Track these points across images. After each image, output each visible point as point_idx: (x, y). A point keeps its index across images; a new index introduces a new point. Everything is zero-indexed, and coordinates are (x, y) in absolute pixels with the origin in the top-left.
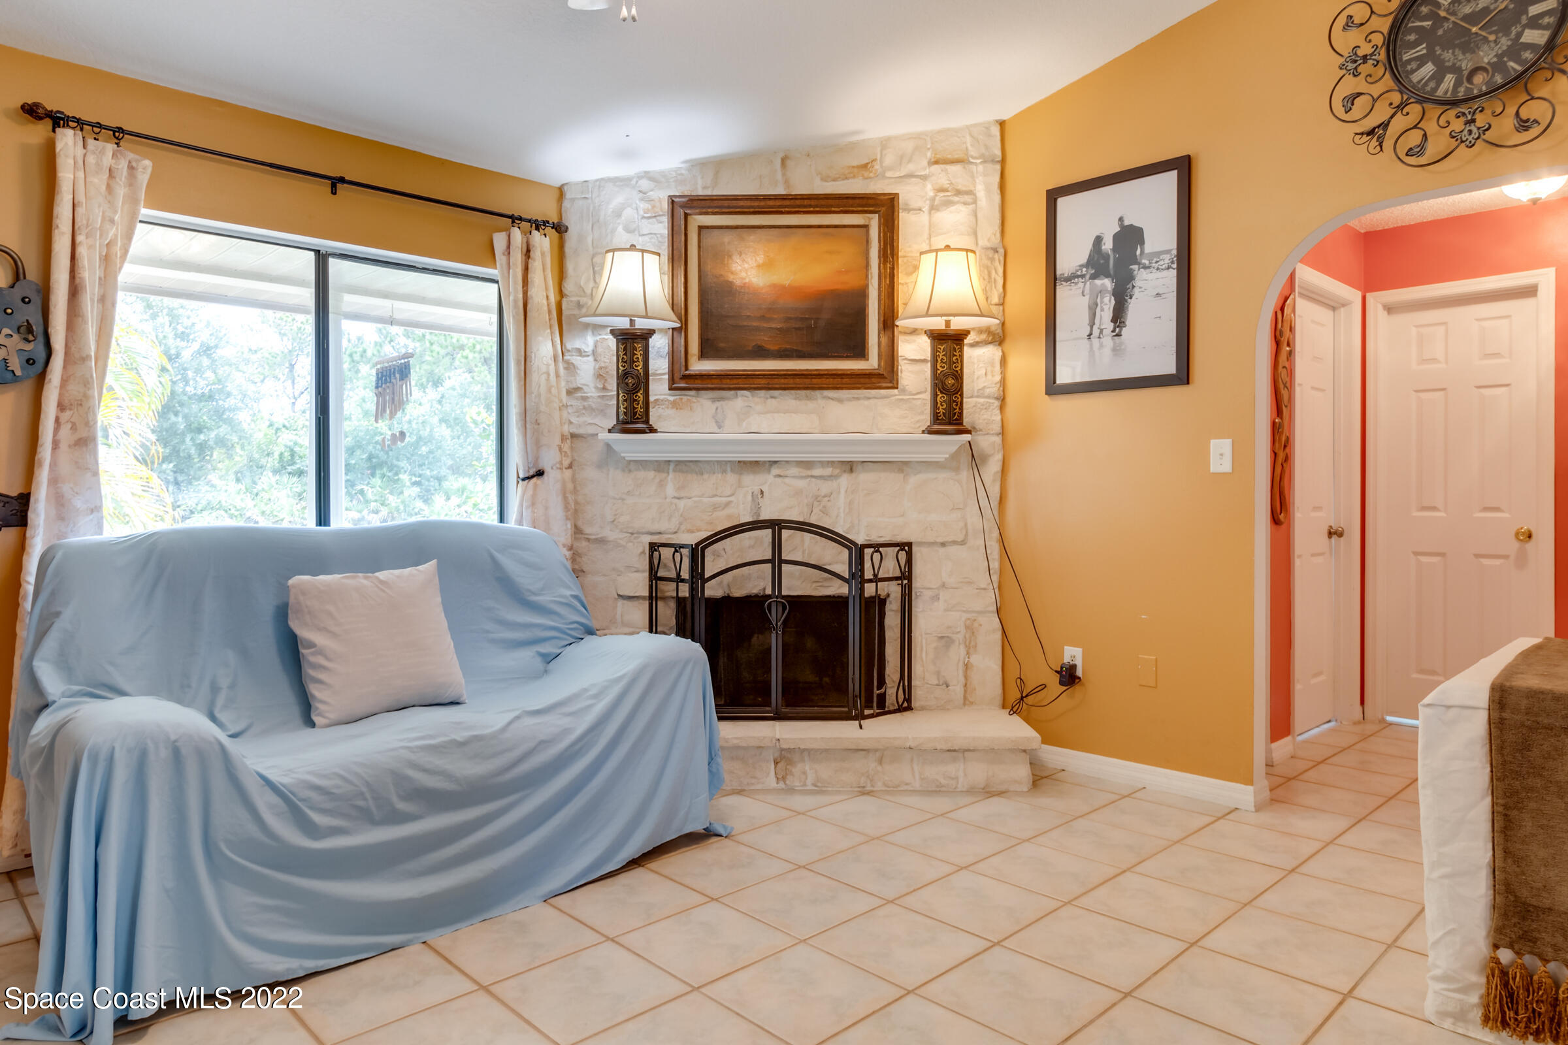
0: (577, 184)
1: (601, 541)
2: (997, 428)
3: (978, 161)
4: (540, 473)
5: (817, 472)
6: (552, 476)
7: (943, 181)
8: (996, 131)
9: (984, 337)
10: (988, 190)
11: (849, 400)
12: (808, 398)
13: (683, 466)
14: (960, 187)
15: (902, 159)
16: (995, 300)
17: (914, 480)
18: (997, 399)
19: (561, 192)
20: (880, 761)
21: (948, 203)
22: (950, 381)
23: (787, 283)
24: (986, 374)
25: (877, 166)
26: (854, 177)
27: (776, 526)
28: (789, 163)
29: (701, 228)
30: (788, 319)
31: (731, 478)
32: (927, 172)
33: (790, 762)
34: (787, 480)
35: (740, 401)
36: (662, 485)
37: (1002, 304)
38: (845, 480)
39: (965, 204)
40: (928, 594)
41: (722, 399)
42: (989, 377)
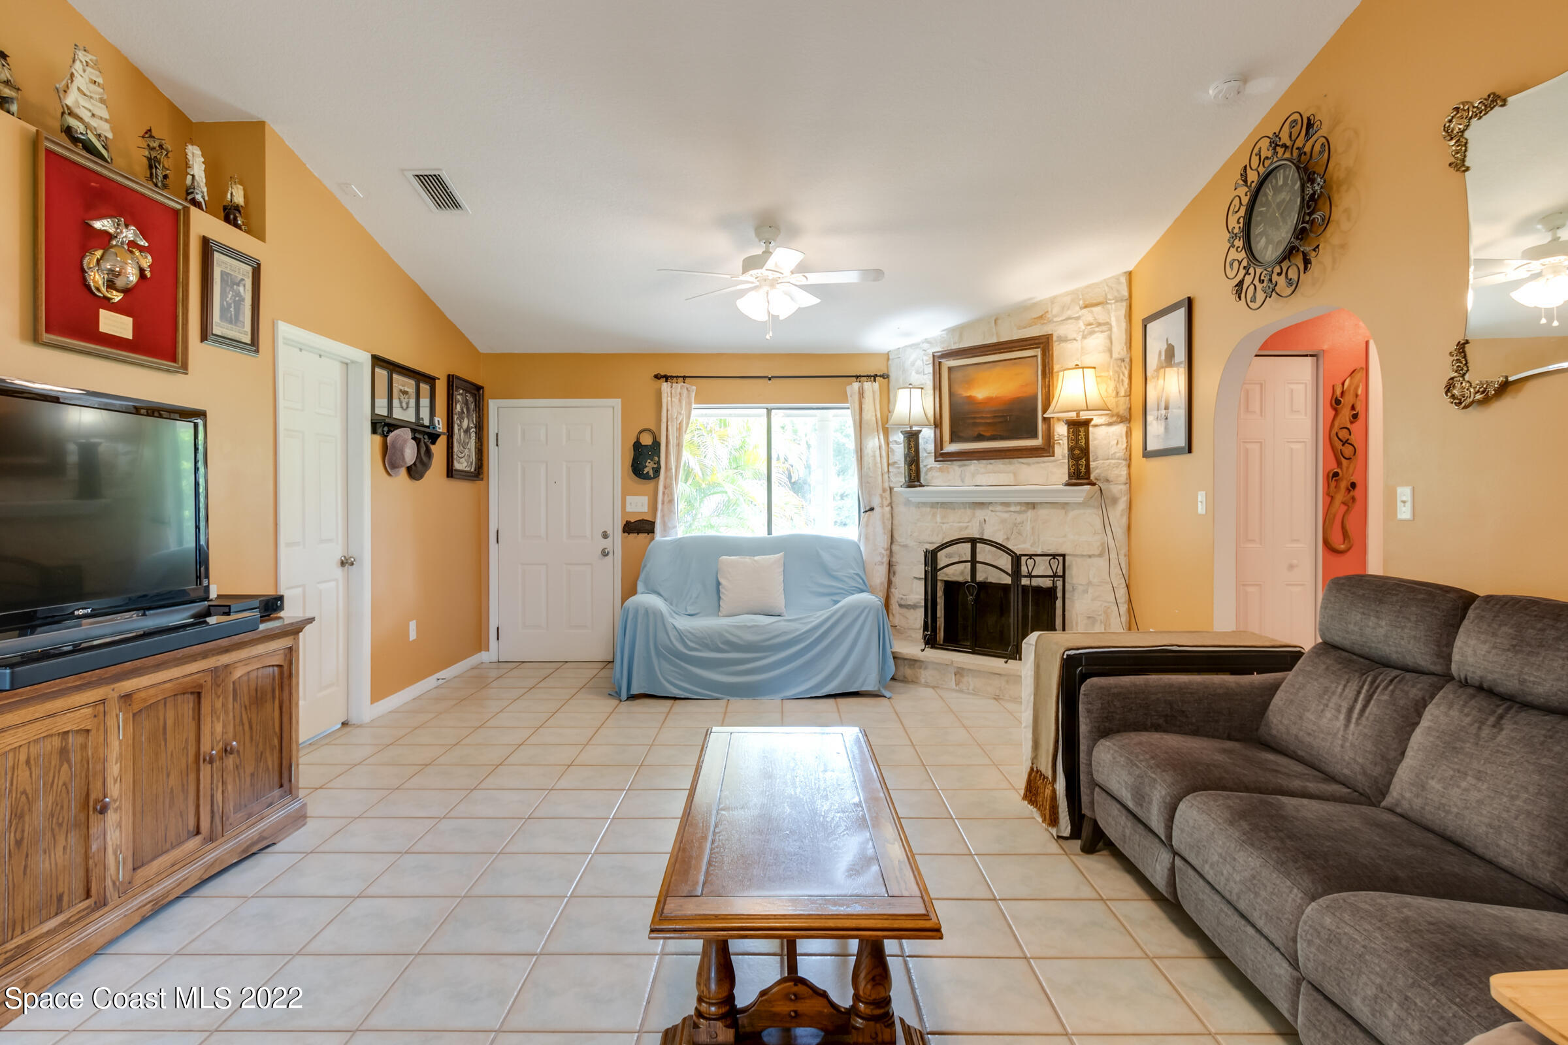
0: (894, 350)
1: (905, 546)
2: (1123, 479)
3: (1113, 301)
4: (872, 509)
5: (1013, 508)
6: (877, 510)
7: (1090, 319)
8: (1123, 280)
9: (1114, 419)
10: (1118, 320)
11: (1034, 463)
12: (1010, 463)
13: (944, 505)
14: (1101, 321)
15: (1064, 308)
16: (1122, 393)
17: (1072, 514)
18: (1126, 460)
19: (888, 355)
20: (1007, 682)
21: (1092, 333)
22: (1077, 452)
23: (994, 395)
24: (1117, 443)
25: (1049, 316)
26: (1036, 324)
27: (973, 542)
28: (999, 322)
29: (950, 369)
30: (995, 417)
31: (969, 512)
32: (1080, 314)
33: (962, 676)
34: (998, 514)
35: (974, 466)
36: (934, 515)
37: (1130, 395)
38: (1030, 513)
39: (1102, 332)
40: (1080, 588)
41: (965, 465)
42: (1119, 446)
